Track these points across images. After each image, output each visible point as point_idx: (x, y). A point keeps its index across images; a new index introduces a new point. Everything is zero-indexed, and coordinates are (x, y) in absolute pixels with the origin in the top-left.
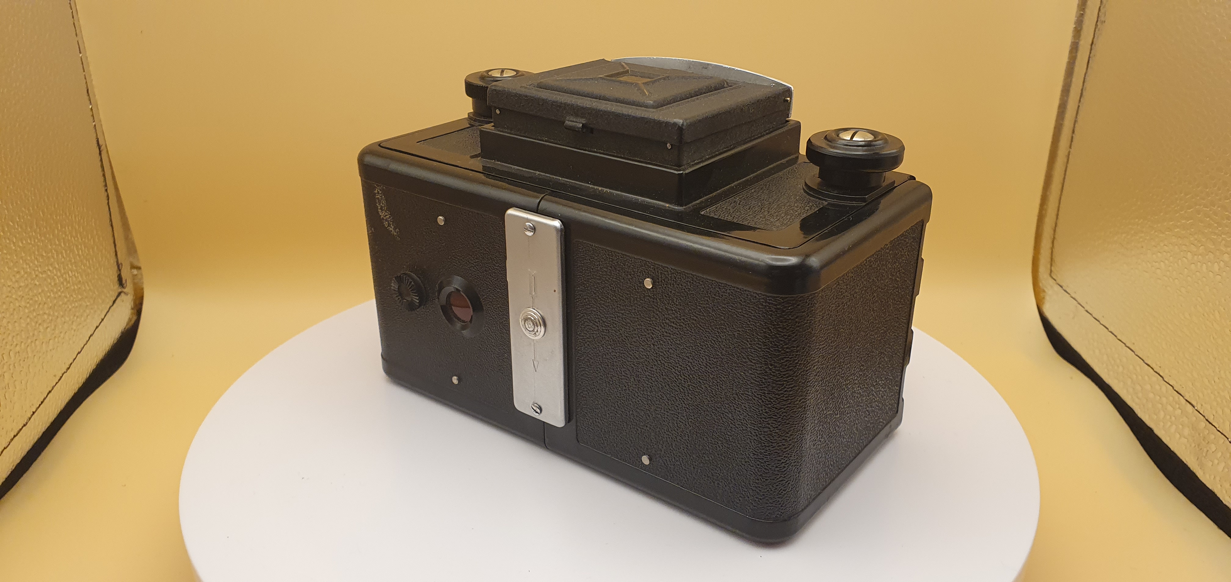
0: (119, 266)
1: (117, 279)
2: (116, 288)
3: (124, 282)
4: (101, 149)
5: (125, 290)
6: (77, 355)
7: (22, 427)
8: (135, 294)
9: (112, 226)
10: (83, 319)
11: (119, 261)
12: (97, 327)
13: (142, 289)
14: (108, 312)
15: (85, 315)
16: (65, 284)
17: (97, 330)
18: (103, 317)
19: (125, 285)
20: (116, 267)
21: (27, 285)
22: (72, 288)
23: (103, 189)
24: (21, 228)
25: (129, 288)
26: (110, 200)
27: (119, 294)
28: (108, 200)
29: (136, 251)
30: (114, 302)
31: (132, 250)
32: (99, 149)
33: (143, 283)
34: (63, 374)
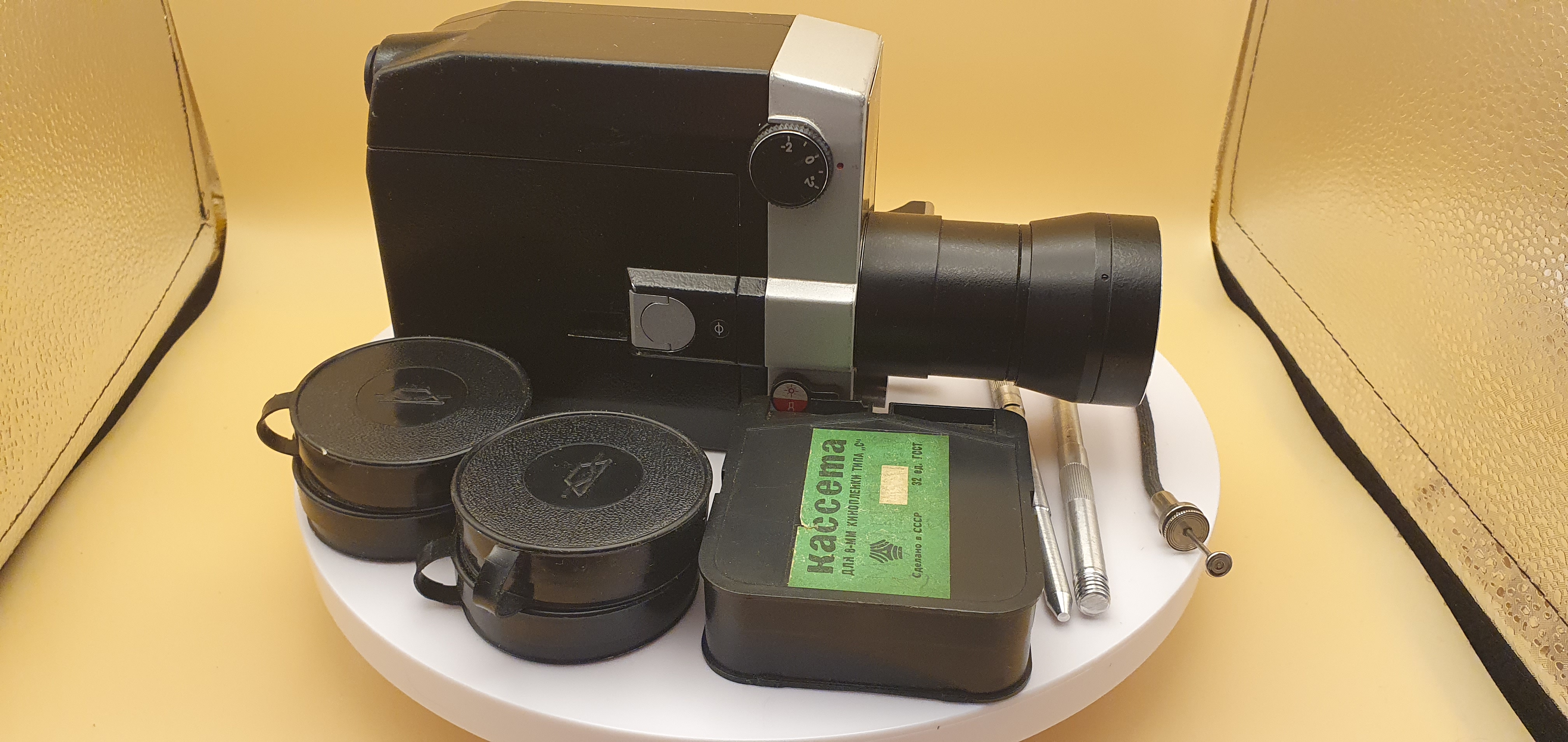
0: (200, 194)
1: (199, 209)
2: (199, 220)
3: (206, 212)
4: (178, 65)
5: (207, 222)
6: (167, 291)
7: (120, 366)
8: (217, 227)
9: (192, 150)
10: (169, 253)
11: (201, 189)
12: (183, 262)
13: (225, 220)
14: (192, 246)
15: (171, 248)
16: (150, 214)
17: (183, 265)
18: (188, 251)
19: (208, 215)
20: (198, 197)
21: (115, 217)
22: (157, 219)
23: (183, 109)
24: (107, 154)
25: (211, 220)
26: (189, 122)
27: (202, 226)
28: (187, 121)
29: (218, 179)
30: (198, 235)
31: (213, 176)
32: (176, 64)
33: (225, 214)
34: (154, 312)
